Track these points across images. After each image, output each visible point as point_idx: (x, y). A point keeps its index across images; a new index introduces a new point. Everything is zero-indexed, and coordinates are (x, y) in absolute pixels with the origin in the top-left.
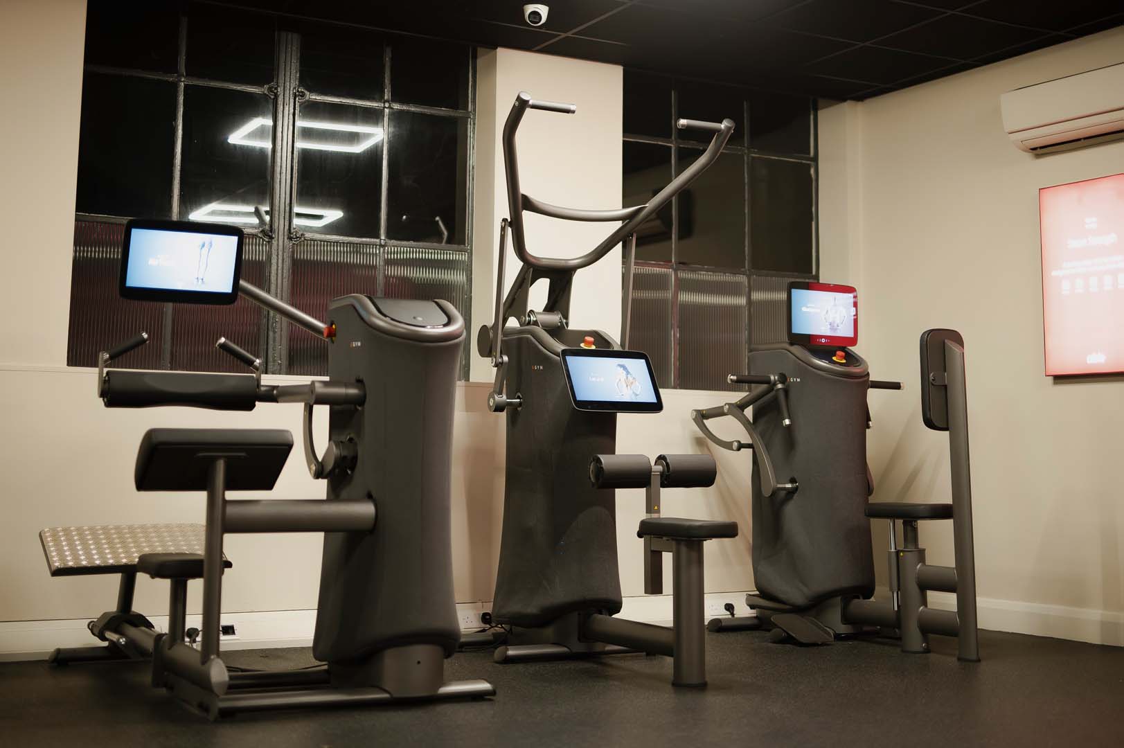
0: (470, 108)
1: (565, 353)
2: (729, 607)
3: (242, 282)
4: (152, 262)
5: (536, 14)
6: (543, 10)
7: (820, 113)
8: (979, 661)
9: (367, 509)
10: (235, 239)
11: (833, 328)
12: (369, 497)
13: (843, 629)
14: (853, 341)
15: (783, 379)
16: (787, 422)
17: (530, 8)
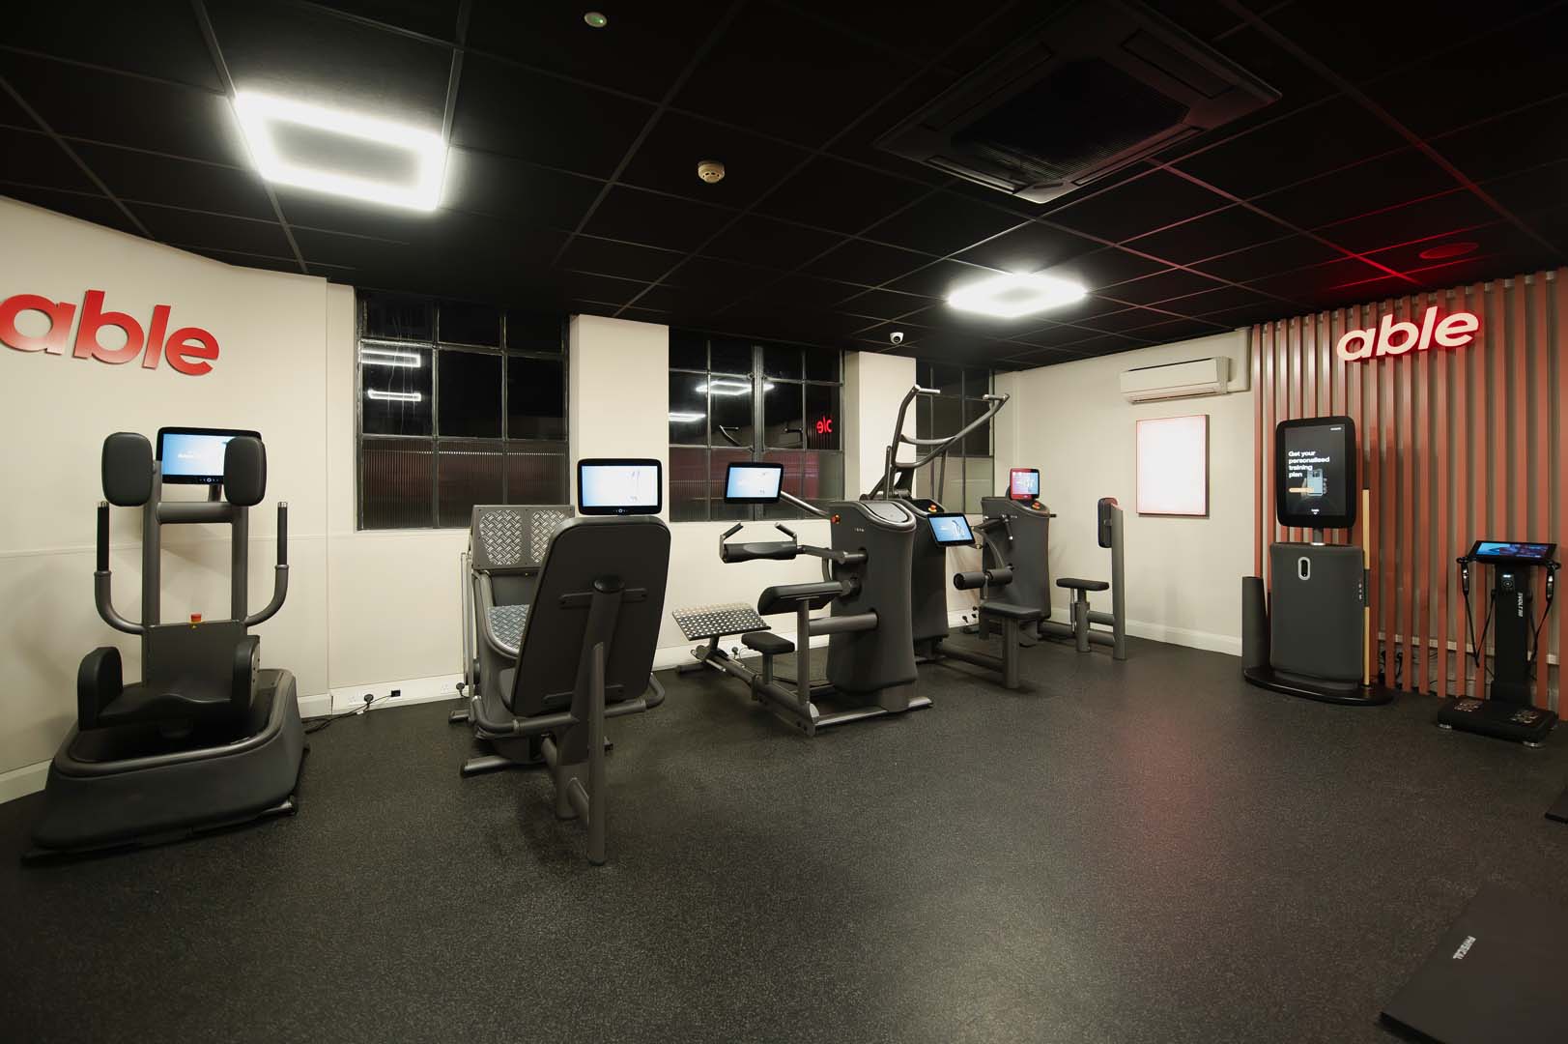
0: (841, 381)
1: (929, 516)
2: (965, 618)
3: (782, 492)
4: (740, 483)
5: (897, 338)
6: (901, 335)
7: (996, 377)
8: (1125, 660)
9: (873, 617)
10: (779, 470)
11: (1029, 491)
12: (872, 611)
13: (1040, 636)
14: (1037, 496)
15: (1008, 517)
16: (1011, 538)
17: (894, 335)
